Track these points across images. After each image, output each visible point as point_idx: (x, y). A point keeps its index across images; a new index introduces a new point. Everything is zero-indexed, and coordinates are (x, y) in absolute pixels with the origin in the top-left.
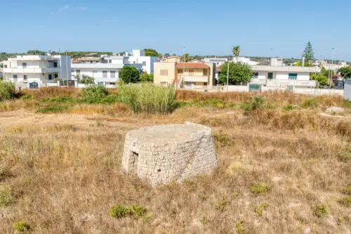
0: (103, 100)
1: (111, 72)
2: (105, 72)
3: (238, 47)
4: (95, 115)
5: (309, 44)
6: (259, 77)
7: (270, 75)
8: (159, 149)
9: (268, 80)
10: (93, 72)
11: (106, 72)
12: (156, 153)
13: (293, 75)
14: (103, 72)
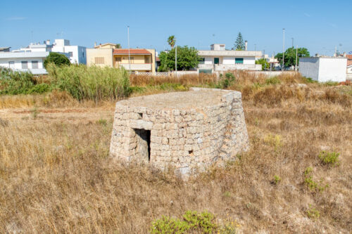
0: (30, 90)
1: (33, 62)
2: (24, 62)
3: (173, 37)
4: (24, 107)
5: (240, 35)
6: (206, 62)
7: (217, 61)
8: (189, 118)
9: (216, 65)
10: (10, 63)
11: (26, 62)
12: (185, 124)
13: (239, 60)
14: (23, 62)
